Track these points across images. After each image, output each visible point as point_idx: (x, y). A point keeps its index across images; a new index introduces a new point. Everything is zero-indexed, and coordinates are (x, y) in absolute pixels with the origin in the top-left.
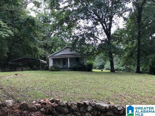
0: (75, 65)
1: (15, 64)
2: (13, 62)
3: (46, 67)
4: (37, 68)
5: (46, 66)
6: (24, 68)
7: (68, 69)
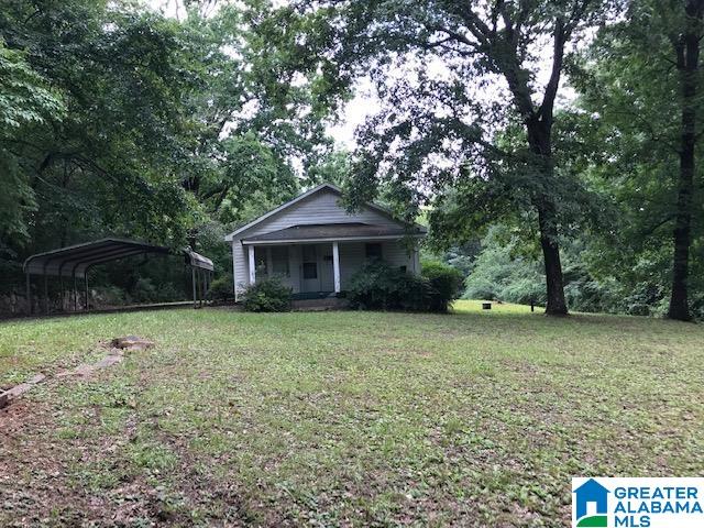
0: (370, 280)
1: (57, 273)
2: (47, 264)
3: (217, 288)
4: (156, 290)
5: (216, 282)
6: (94, 292)
7: (334, 301)
